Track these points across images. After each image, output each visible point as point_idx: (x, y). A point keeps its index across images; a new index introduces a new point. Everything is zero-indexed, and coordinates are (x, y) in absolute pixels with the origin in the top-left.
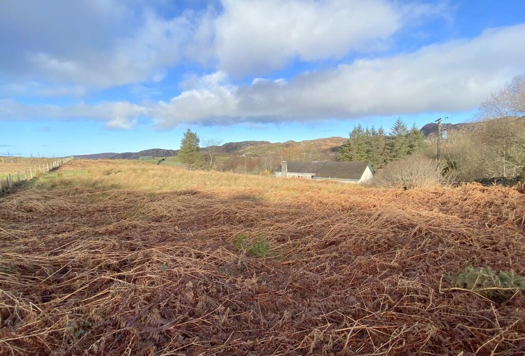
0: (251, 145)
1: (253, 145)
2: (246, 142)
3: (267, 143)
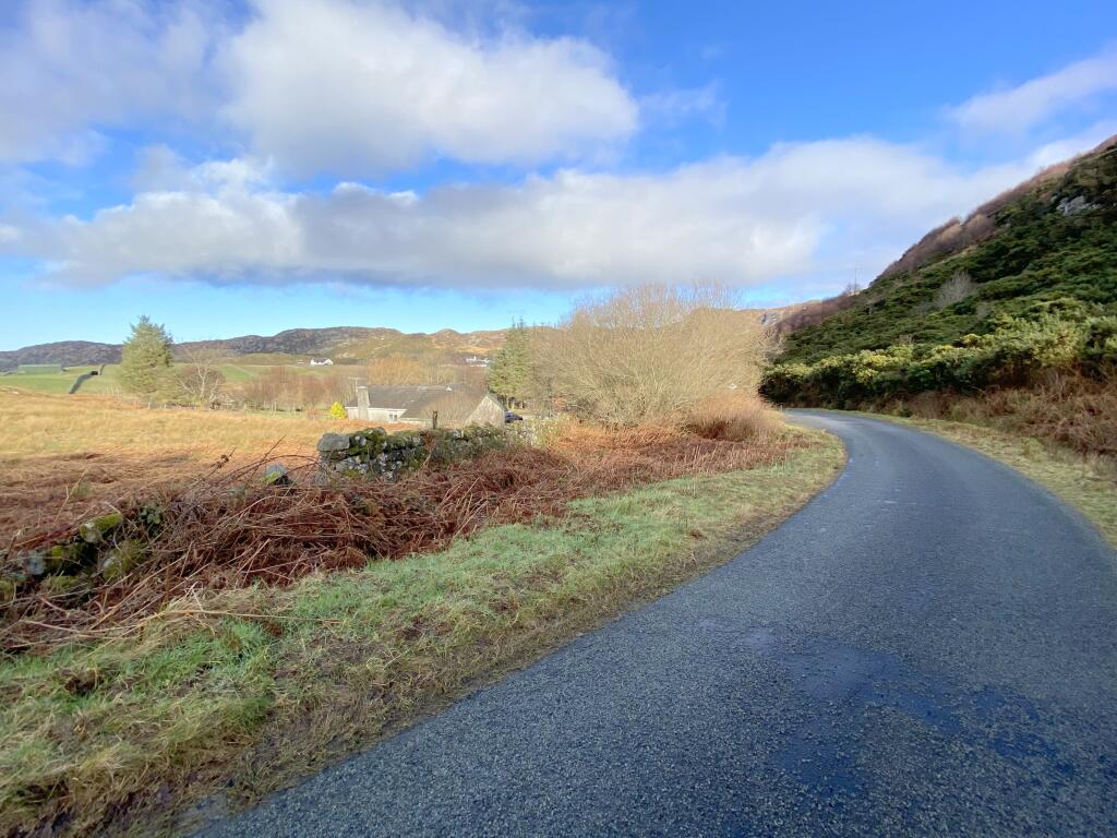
0: (351, 336)
1: (357, 337)
2: (340, 330)
3: (394, 332)
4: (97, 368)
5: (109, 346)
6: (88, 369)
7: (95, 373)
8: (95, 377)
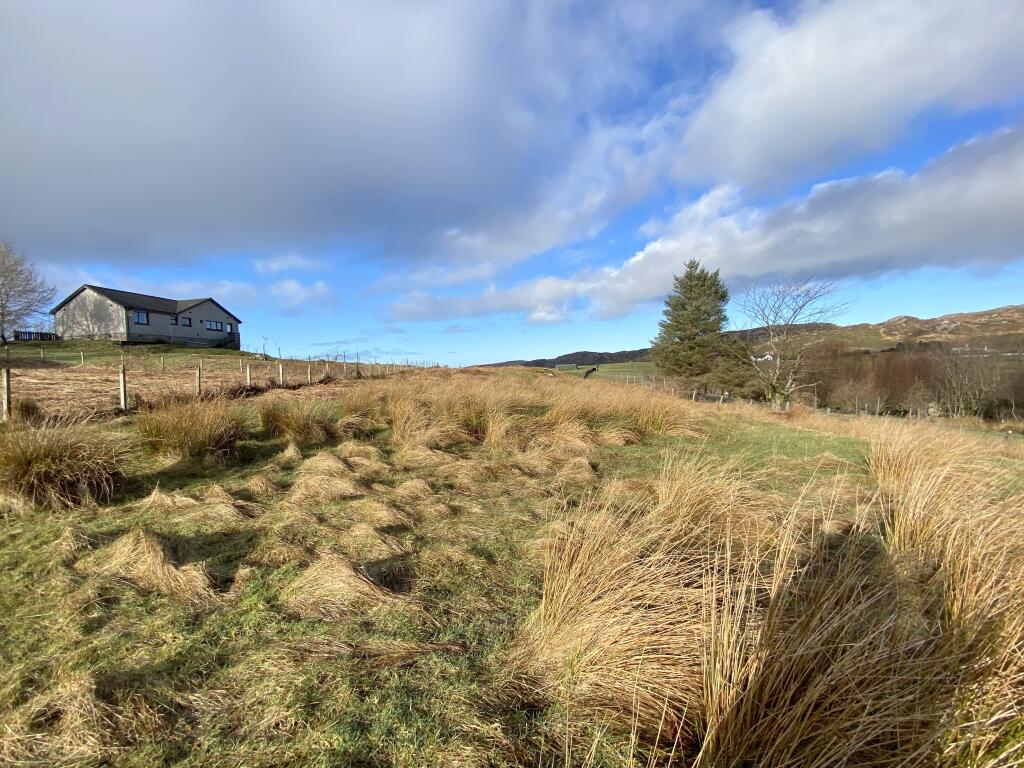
4: (595, 367)
5: (600, 354)
6: (590, 367)
7: (594, 369)
8: (594, 372)
